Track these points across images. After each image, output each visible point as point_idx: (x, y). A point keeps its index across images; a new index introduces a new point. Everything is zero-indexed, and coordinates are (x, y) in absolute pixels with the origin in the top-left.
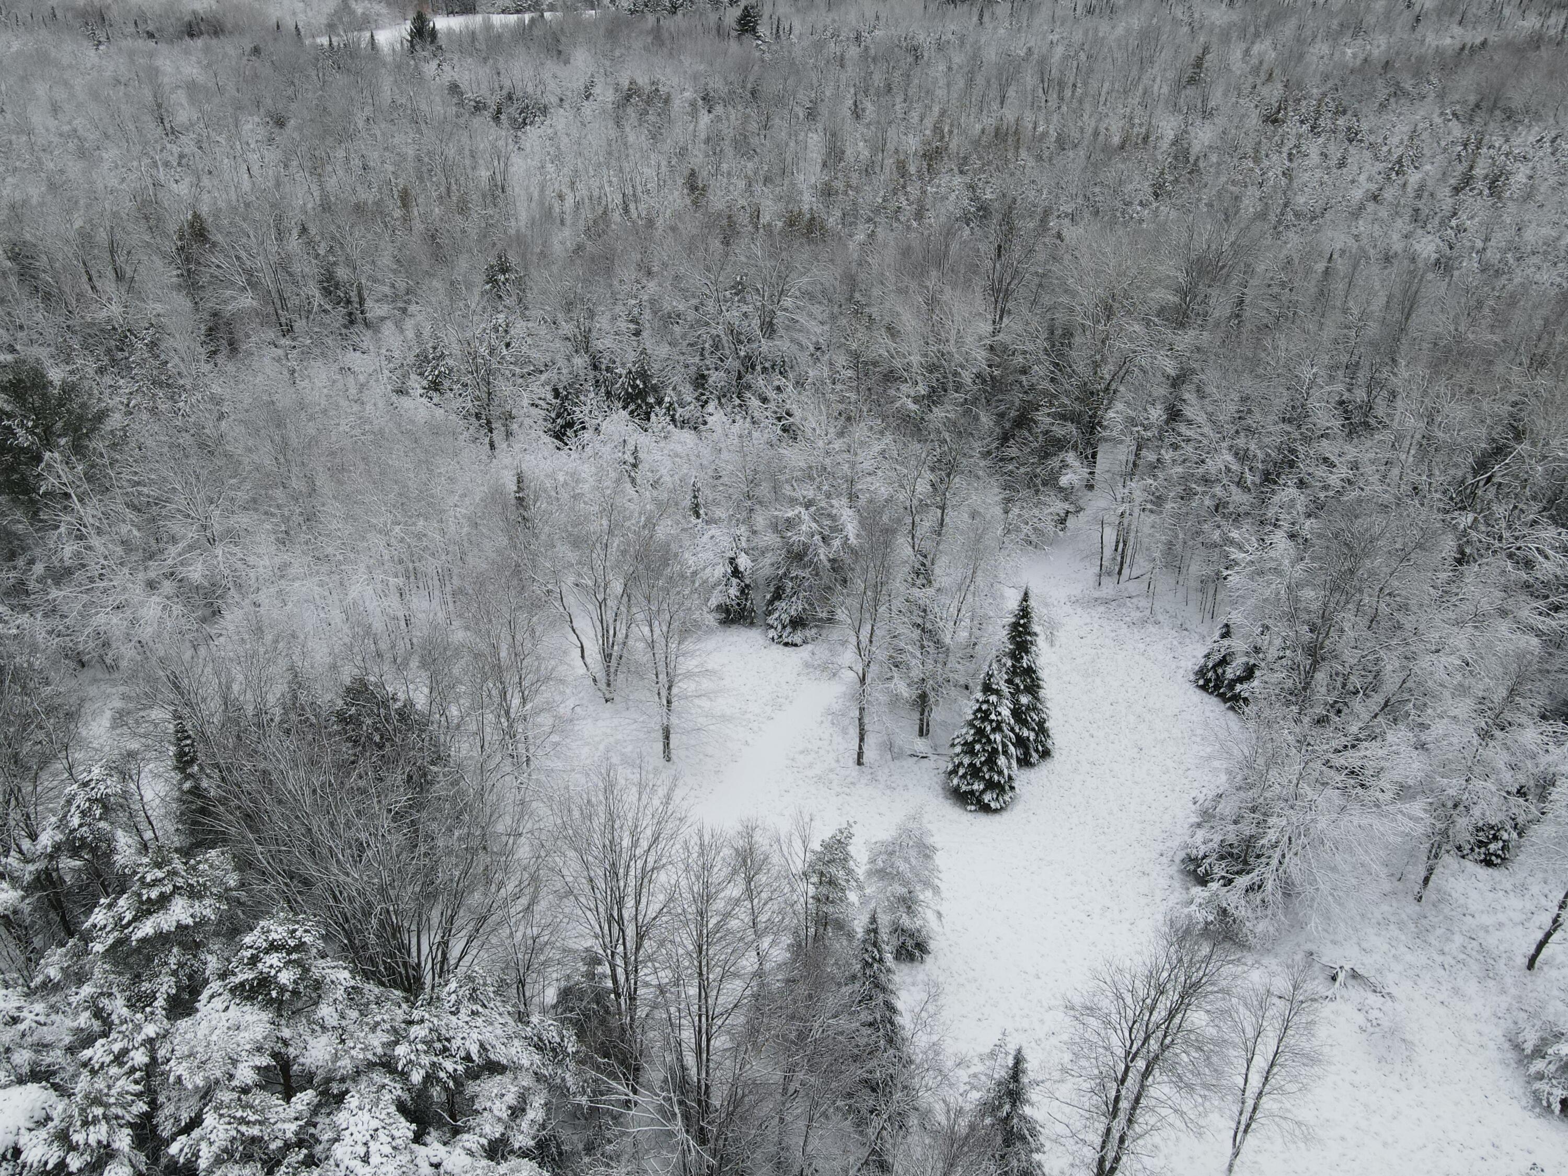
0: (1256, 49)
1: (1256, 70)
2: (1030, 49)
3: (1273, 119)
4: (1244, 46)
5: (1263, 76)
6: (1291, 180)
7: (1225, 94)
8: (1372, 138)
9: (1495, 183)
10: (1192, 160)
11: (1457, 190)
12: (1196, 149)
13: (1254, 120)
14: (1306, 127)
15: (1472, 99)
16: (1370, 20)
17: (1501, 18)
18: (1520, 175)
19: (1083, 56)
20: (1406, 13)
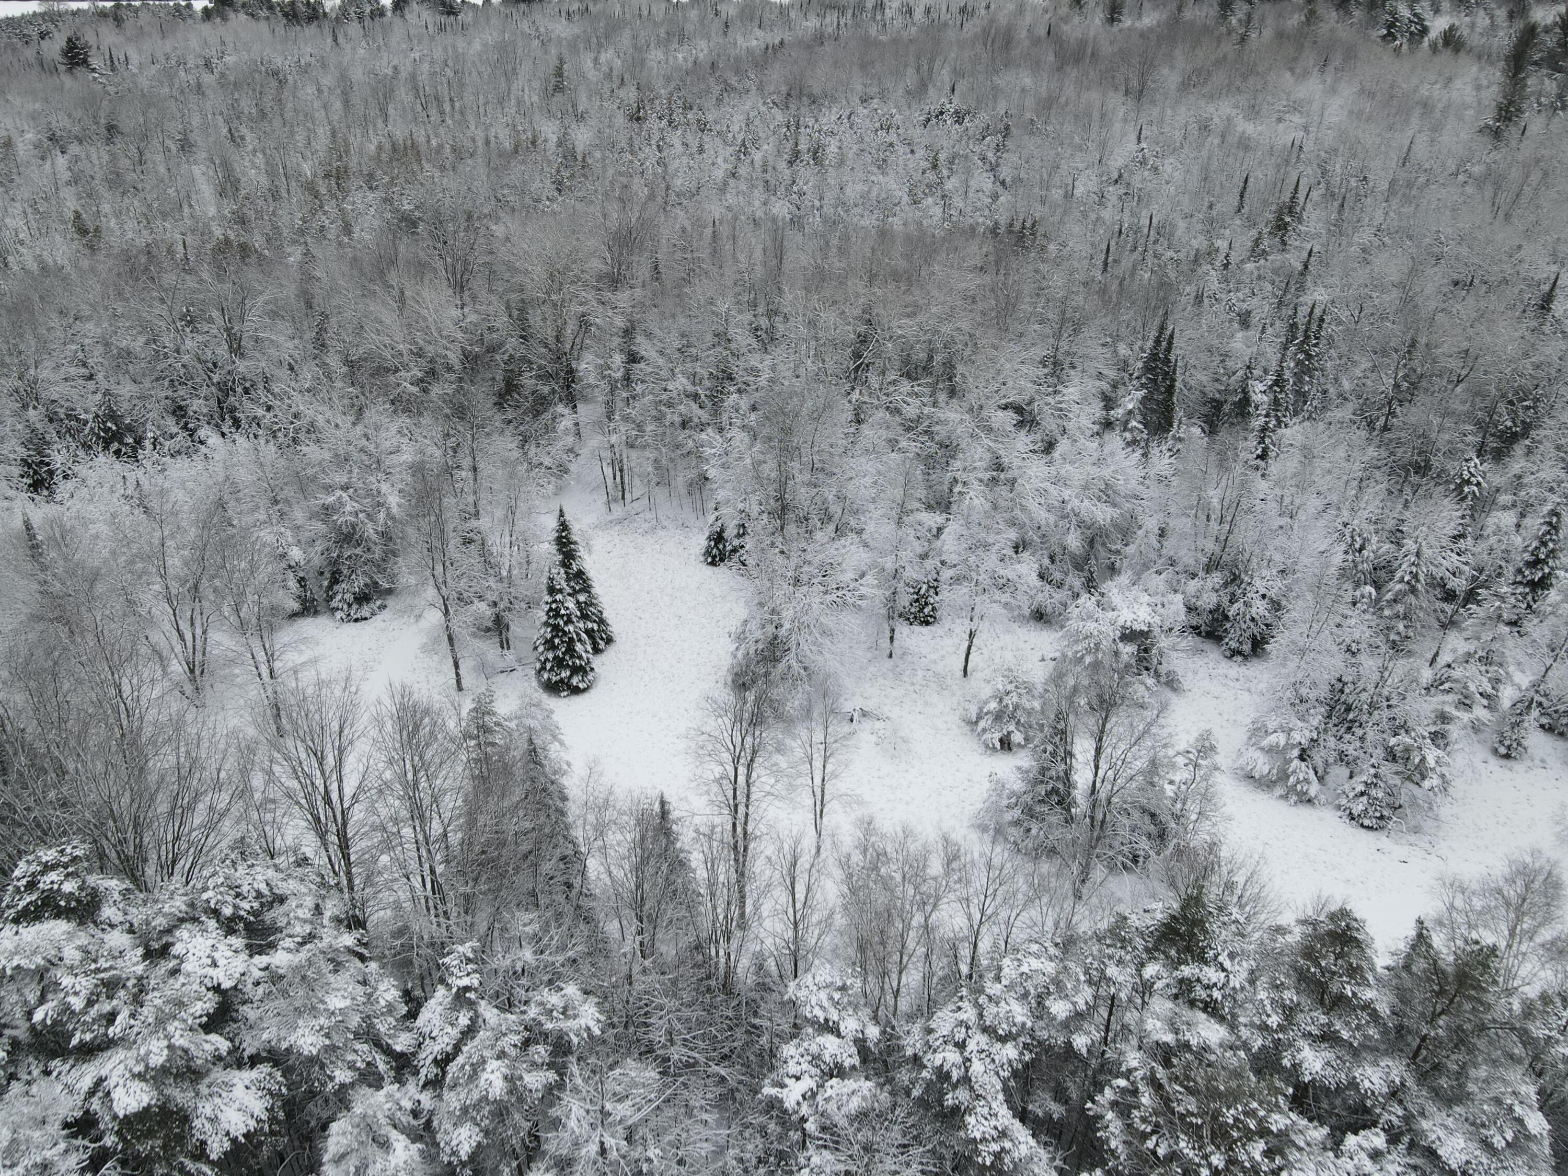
0: (603, 57)
1: (609, 76)
2: (395, 68)
3: (636, 118)
4: (592, 55)
5: (617, 82)
6: (666, 166)
7: (589, 98)
8: (718, 128)
9: (816, 153)
10: (579, 158)
11: (791, 163)
12: (580, 149)
13: (620, 120)
14: (664, 123)
15: (784, 89)
16: (690, 28)
17: (790, 21)
18: (832, 148)
19: (449, 72)
20: (717, 20)
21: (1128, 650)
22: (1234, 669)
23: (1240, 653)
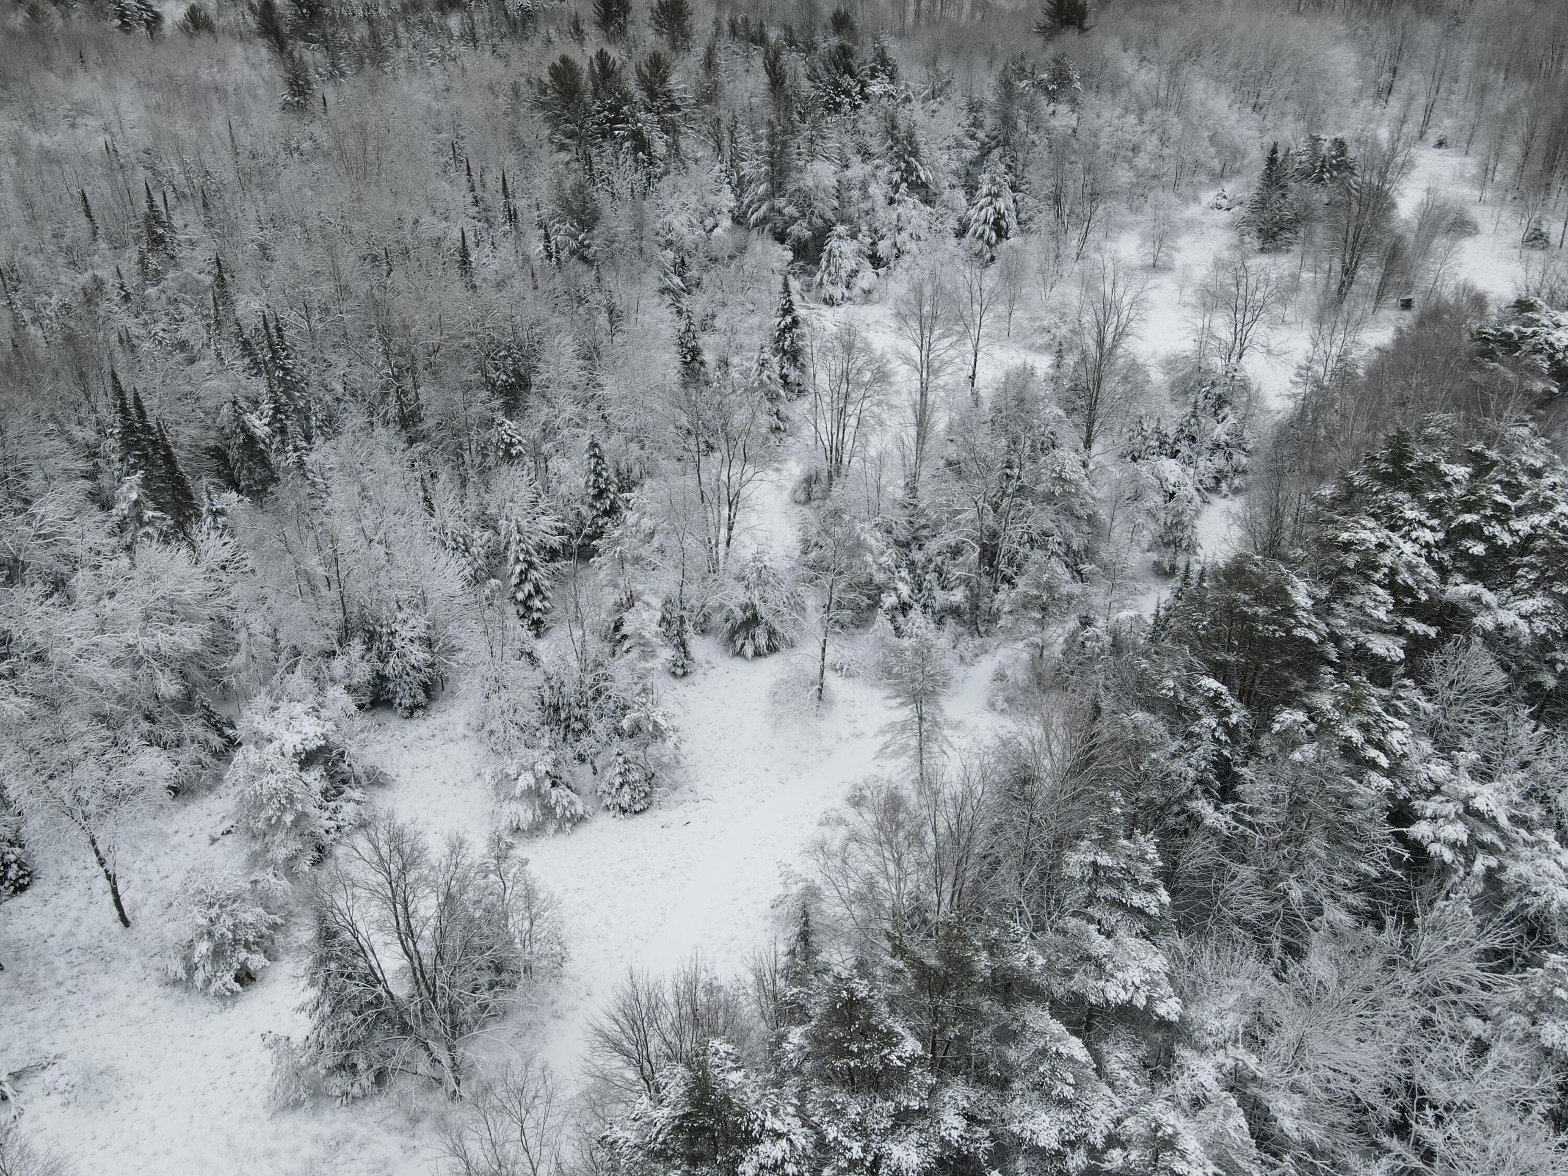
21: (315, 777)
22: (420, 727)
23: (418, 707)
